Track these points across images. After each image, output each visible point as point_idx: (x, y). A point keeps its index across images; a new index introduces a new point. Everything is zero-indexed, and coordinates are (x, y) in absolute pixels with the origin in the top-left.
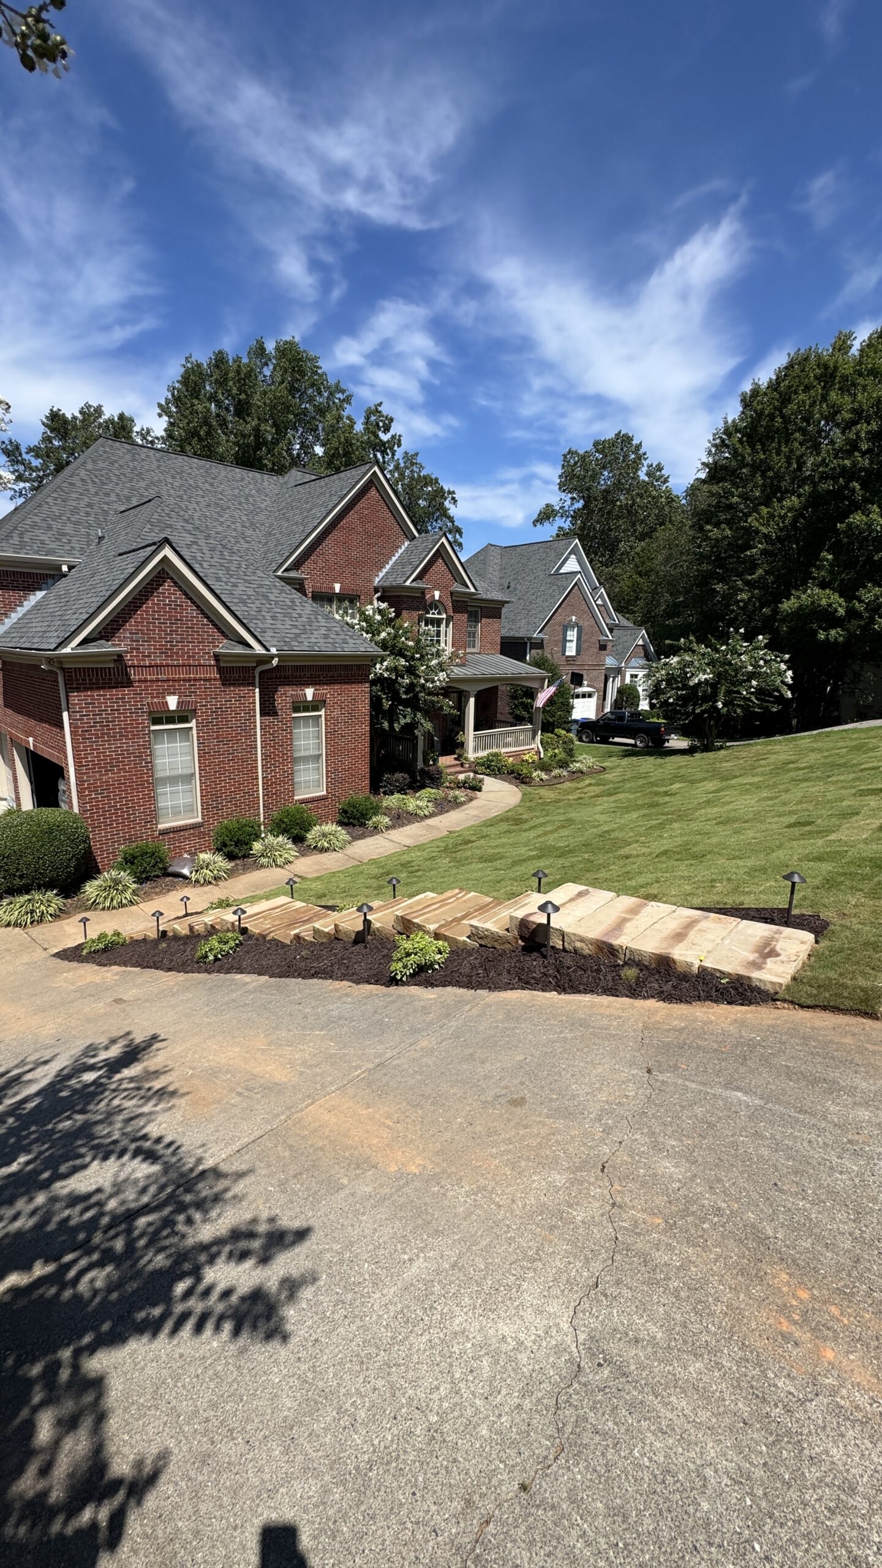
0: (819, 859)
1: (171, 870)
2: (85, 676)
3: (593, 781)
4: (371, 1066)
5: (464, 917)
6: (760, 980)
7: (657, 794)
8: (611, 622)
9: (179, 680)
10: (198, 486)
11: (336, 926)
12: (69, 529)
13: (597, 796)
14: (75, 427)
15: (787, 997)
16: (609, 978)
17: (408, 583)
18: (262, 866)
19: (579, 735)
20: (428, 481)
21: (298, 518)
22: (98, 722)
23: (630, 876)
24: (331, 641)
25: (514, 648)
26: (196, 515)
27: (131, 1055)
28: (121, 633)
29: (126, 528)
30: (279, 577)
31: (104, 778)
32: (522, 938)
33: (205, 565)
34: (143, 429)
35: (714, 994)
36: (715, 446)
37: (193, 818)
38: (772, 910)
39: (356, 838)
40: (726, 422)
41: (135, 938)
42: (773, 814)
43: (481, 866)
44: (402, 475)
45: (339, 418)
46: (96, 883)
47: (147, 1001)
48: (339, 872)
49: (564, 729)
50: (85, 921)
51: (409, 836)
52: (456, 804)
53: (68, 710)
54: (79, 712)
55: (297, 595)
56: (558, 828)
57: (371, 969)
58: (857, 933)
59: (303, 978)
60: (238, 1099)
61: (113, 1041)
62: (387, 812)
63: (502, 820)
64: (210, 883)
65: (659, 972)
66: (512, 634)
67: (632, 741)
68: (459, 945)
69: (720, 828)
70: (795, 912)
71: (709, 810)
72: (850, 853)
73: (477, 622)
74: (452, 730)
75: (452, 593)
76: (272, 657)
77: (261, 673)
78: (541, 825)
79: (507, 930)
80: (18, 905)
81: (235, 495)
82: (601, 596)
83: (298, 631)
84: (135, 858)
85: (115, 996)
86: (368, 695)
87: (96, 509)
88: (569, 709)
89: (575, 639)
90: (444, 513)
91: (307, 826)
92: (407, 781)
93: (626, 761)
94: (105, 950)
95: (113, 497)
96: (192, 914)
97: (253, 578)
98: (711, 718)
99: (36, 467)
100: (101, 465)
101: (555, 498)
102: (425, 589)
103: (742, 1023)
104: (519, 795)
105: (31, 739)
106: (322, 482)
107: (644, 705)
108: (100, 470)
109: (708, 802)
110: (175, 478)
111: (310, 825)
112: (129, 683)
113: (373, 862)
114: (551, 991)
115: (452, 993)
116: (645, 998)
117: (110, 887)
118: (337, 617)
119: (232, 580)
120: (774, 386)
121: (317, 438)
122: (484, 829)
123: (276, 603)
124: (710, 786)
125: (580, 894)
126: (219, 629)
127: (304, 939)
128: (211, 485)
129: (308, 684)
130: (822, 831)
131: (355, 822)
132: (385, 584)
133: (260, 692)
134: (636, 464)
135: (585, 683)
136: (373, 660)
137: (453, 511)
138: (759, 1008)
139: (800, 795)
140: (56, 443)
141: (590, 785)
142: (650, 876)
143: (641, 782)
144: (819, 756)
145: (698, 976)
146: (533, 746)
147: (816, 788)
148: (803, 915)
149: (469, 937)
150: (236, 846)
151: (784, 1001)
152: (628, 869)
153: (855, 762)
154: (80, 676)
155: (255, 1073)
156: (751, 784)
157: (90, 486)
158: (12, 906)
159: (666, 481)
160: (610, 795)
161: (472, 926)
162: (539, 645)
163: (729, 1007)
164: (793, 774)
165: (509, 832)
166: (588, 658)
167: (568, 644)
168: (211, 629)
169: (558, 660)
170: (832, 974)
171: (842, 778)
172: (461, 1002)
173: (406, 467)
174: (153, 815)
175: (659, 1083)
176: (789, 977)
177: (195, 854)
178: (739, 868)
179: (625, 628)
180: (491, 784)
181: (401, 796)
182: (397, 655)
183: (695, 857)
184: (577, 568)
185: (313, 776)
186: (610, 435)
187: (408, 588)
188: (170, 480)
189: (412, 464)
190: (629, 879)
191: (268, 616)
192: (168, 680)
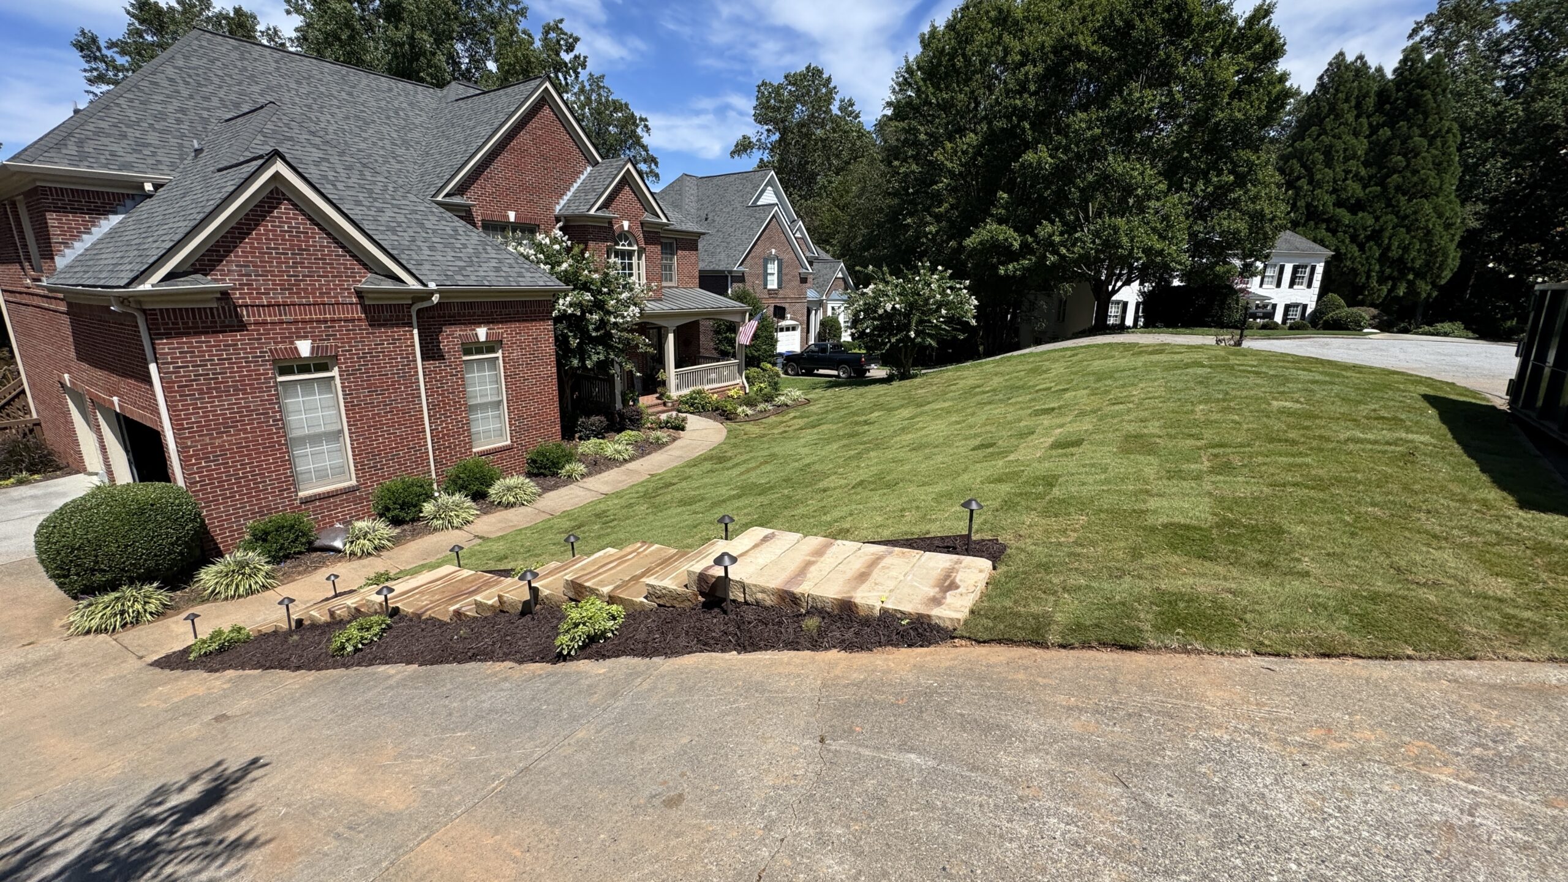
0: (1000, 480)
1: (318, 543)
2: (176, 318)
3: (798, 414)
4: (512, 773)
5: (643, 575)
6: (939, 618)
7: (857, 423)
8: (809, 254)
9: (311, 321)
10: (332, 95)
11: (500, 597)
12: (153, 138)
13: (801, 429)
14: (173, 20)
15: (965, 634)
16: (791, 630)
17: (592, 212)
18: (436, 530)
19: (785, 367)
20: (618, 106)
21: (460, 137)
22: (201, 375)
23: (826, 509)
24: (503, 274)
25: (714, 281)
26: (331, 129)
27: (214, 796)
28: (223, 266)
29: (229, 139)
30: (439, 204)
31: (217, 442)
32: (702, 594)
33: (340, 186)
34: (269, 29)
35: (894, 637)
36: (899, 84)
37: (345, 481)
38: (955, 537)
39: (546, 490)
40: (907, 61)
41: (264, 631)
42: (960, 437)
43: (679, 510)
44: (589, 99)
45: (513, 32)
46: (213, 569)
47: (257, 714)
48: (526, 528)
49: (770, 362)
50: (192, 618)
51: (606, 483)
52: (659, 445)
53: (156, 361)
54: (171, 363)
55: (460, 224)
56: (761, 464)
57: (537, 644)
58: (1030, 555)
59: (459, 663)
60: (335, 843)
61: (195, 778)
62: (583, 458)
63: (705, 459)
64: (369, 554)
65: (842, 619)
66: (711, 267)
67: (835, 373)
68: (636, 607)
69: (914, 454)
70: (975, 537)
71: (904, 437)
72: (1026, 473)
73: (672, 254)
74: (654, 368)
75: (642, 224)
76: (432, 293)
77: (419, 311)
78: (745, 462)
79: (686, 586)
80: (100, 607)
81: (380, 108)
82: (799, 229)
83: (462, 264)
84: (267, 533)
85: (218, 712)
86: (552, 334)
87: (191, 115)
88: (773, 342)
89: (776, 272)
90: (637, 141)
91: (488, 480)
92: (605, 423)
93: (829, 393)
94: (221, 650)
95: (215, 102)
96: (341, 594)
97: (404, 202)
98: (906, 346)
99: (123, 65)
100: (195, 62)
101: (752, 130)
102: (612, 218)
103: (920, 668)
104: (724, 432)
105: (115, 399)
106: (487, 98)
107: (846, 337)
108: (194, 68)
109: (903, 429)
110: (301, 83)
111: (492, 479)
112: (242, 326)
113: (566, 514)
114: (731, 651)
115: (626, 662)
116: (826, 649)
117: (233, 571)
118: (510, 248)
119: (376, 204)
120: (951, 27)
121: (489, 52)
122: (687, 470)
123: (434, 231)
124: (906, 413)
125: (766, 539)
126: (359, 261)
127: (466, 615)
128: (350, 94)
129: (479, 324)
130: (1002, 452)
131: (547, 472)
132: (566, 213)
133: (419, 333)
134: (829, 99)
135: (789, 316)
136: (556, 295)
137: (646, 140)
138: (938, 649)
139: (985, 417)
140: (149, 38)
141: (795, 417)
142: (845, 509)
143: (843, 412)
144: (1001, 379)
145: (879, 619)
146: (738, 381)
147: (997, 411)
148: (983, 540)
149: (646, 597)
150: (402, 509)
151: (962, 637)
152: (825, 503)
153: (1031, 383)
154: (169, 318)
155: (366, 802)
156: (942, 409)
157: (181, 87)
158: (93, 608)
159: (857, 116)
160: (814, 427)
161: (648, 585)
162: (741, 278)
163: (909, 650)
164: (979, 398)
165: (712, 471)
166: (790, 292)
167: (769, 278)
168: (349, 261)
169: (760, 293)
170: (1008, 603)
171: (1020, 399)
172: (633, 674)
173: (592, 90)
174: (291, 482)
175: (831, 754)
176: (967, 611)
177: (350, 523)
178: (925, 495)
179: (825, 261)
180: (694, 422)
181: (598, 441)
182: (581, 289)
183: (888, 486)
184: (774, 200)
185: (493, 425)
186: (801, 68)
187: (592, 217)
188: (293, 85)
189: (599, 87)
190: (825, 514)
191: (424, 246)
192: (296, 322)
